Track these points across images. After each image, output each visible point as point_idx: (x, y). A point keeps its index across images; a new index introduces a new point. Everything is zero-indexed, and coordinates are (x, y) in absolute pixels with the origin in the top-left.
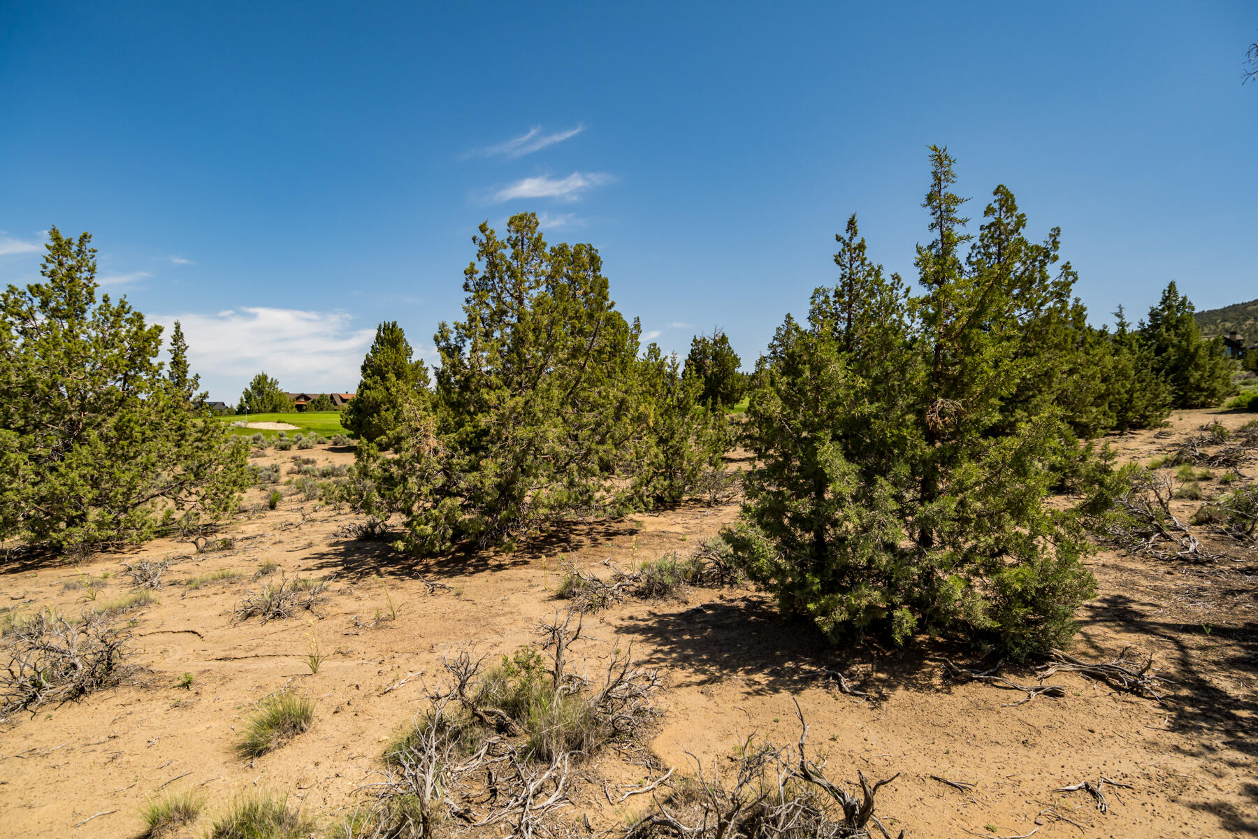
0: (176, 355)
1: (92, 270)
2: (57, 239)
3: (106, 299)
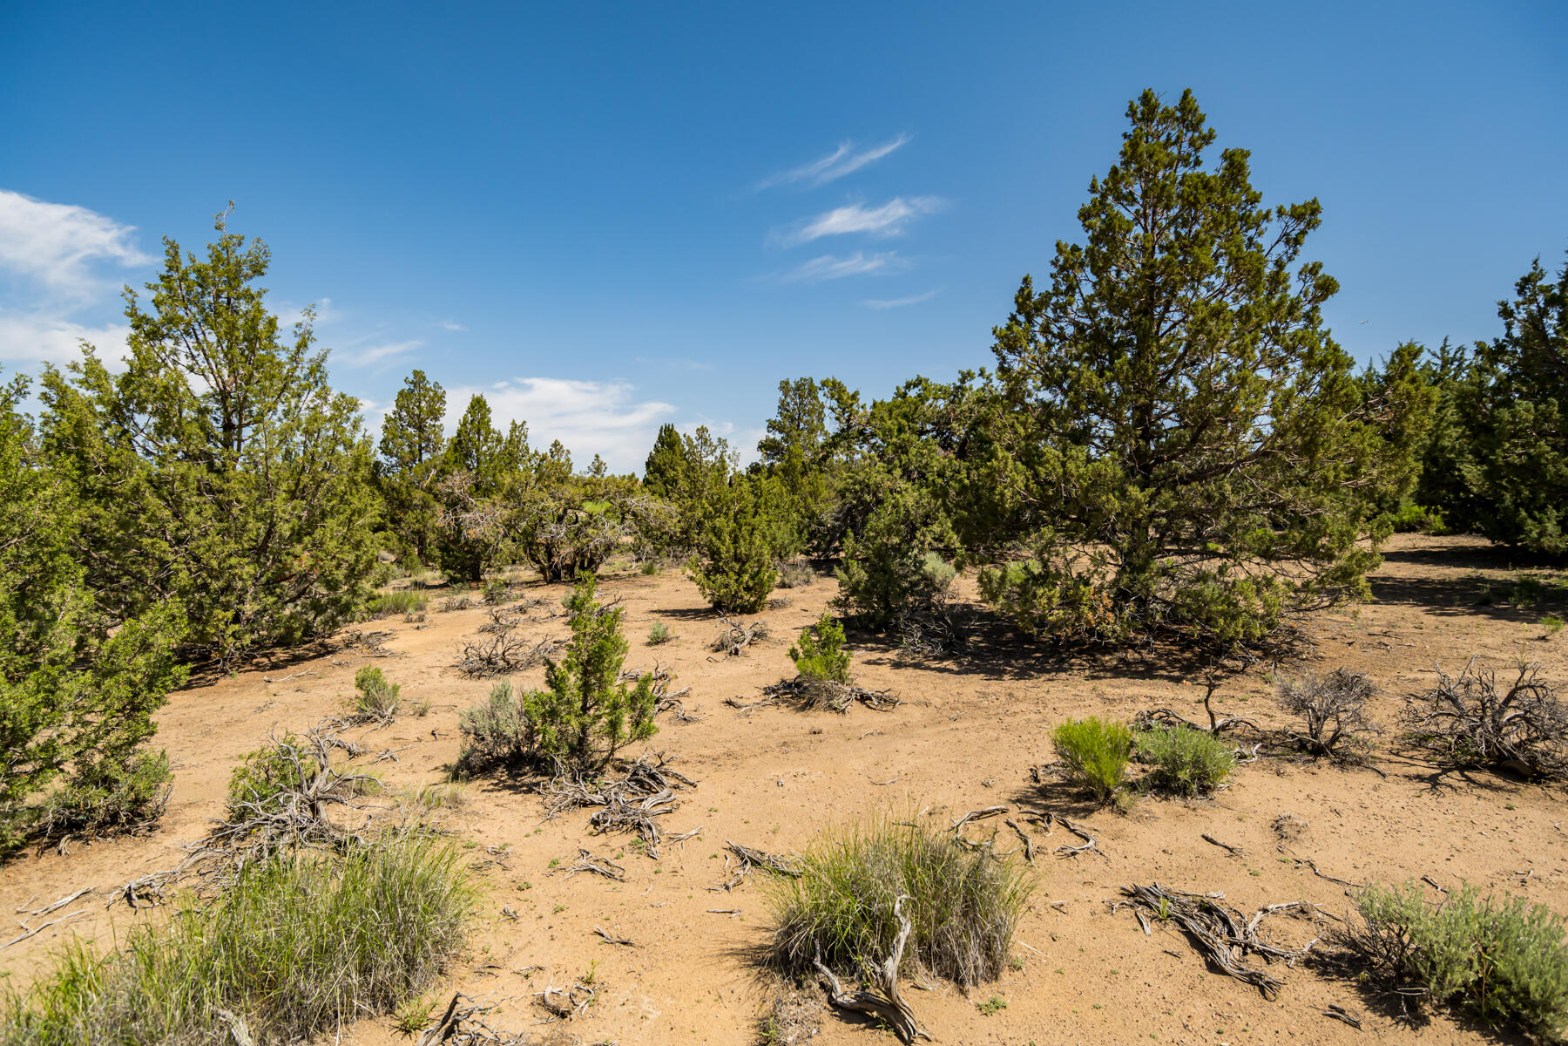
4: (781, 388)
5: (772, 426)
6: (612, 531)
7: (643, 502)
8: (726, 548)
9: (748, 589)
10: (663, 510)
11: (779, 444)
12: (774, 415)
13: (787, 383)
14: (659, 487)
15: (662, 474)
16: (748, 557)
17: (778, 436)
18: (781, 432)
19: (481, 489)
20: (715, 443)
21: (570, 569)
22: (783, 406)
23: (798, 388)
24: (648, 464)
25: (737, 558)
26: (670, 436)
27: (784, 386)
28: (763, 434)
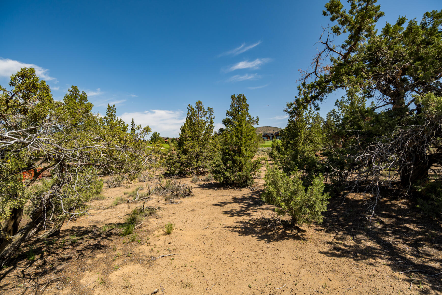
0: (132, 127)
1: (115, 113)
2: (109, 106)
3: (118, 118)
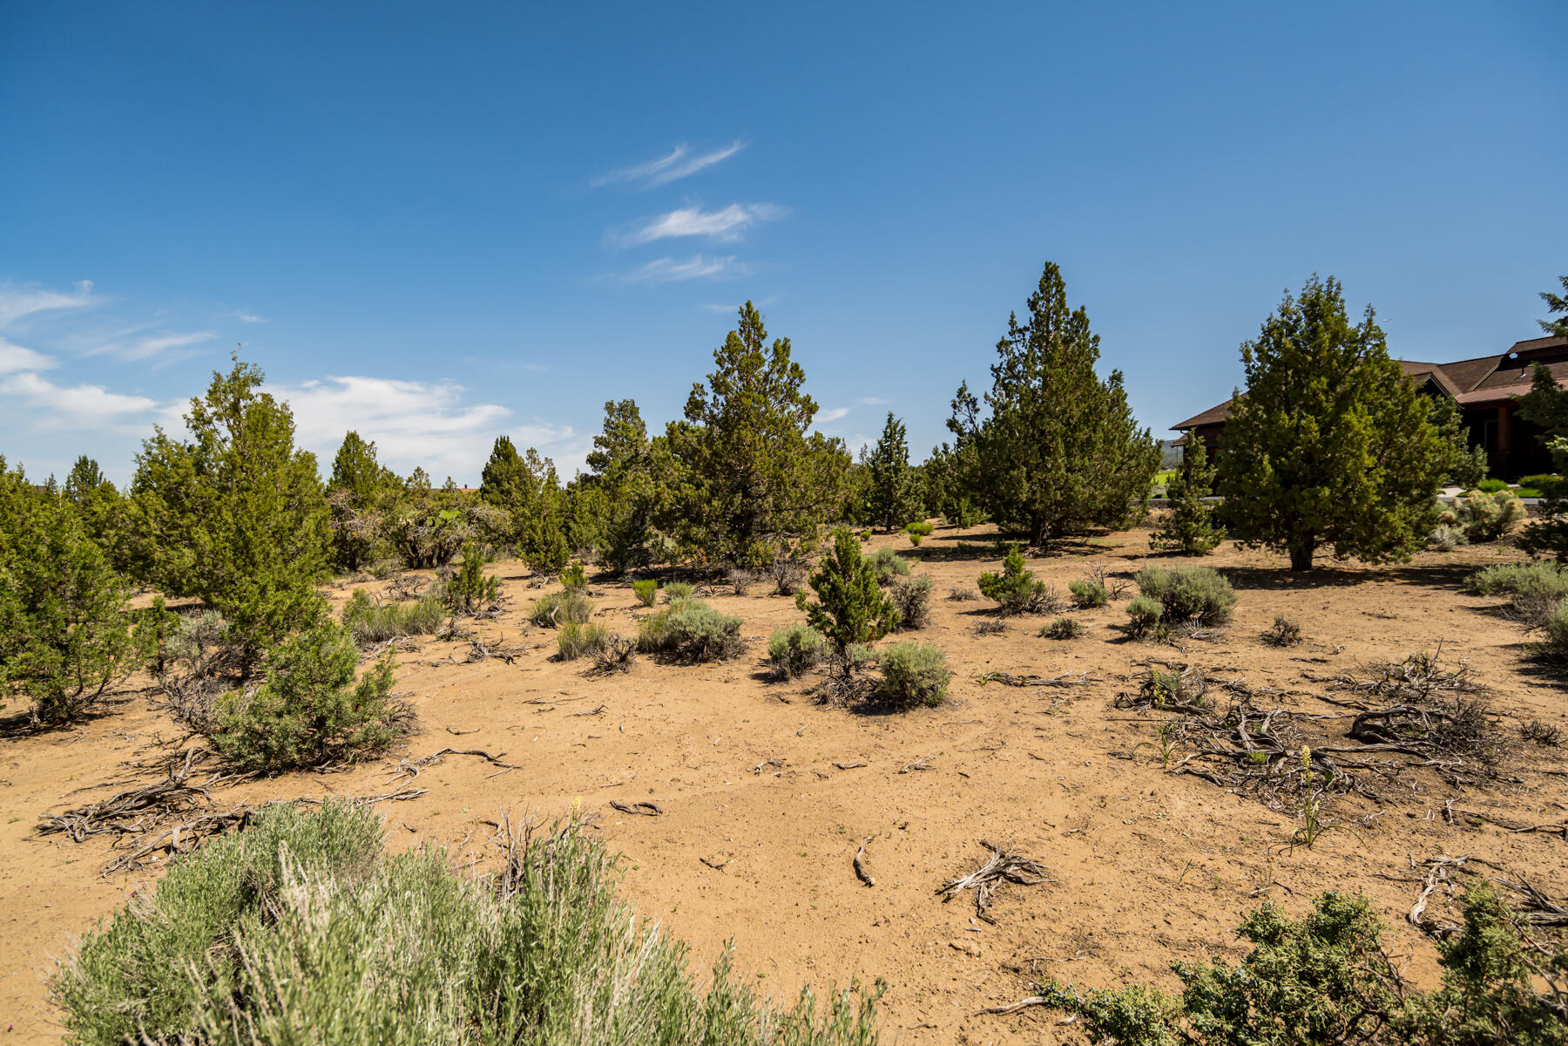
4: (607, 408)
5: (599, 442)
6: (464, 530)
7: (484, 510)
8: (538, 538)
9: (552, 561)
10: (498, 516)
11: (605, 458)
12: (601, 434)
13: (612, 404)
14: (496, 496)
15: (499, 484)
16: (552, 542)
17: (605, 451)
18: (606, 447)
19: (359, 504)
20: (543, 461)
21: (430, 559)
22: (608, 424)
23: (621, 409)
24: (484, 474)
25: (546, 543)
26: (506, 448)
27: (609, 407)
28: (591, 449)
